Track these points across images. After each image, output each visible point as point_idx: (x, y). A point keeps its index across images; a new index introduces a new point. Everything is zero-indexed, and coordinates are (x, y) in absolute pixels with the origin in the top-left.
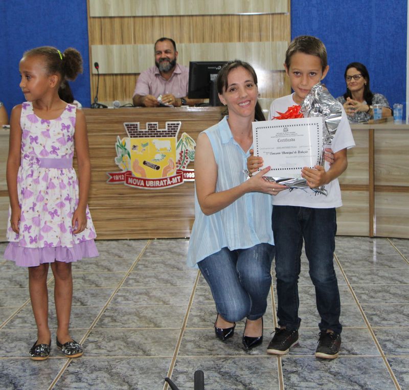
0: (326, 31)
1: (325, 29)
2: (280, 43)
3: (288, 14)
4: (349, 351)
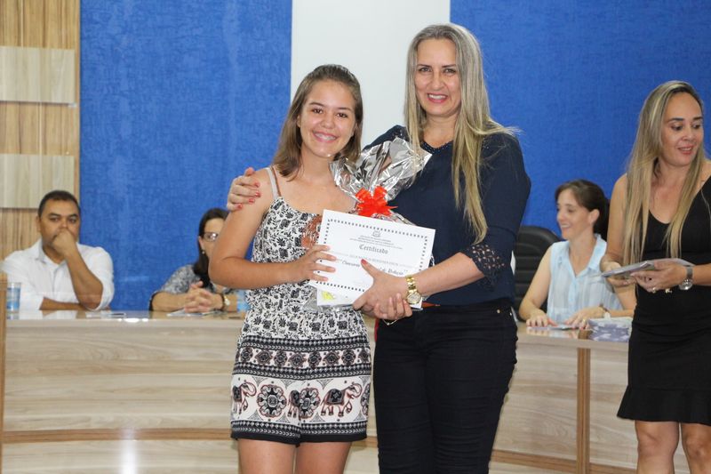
0: (146, 140)
1: (143, 137)
2: (60, 158)
3: (76, 106)
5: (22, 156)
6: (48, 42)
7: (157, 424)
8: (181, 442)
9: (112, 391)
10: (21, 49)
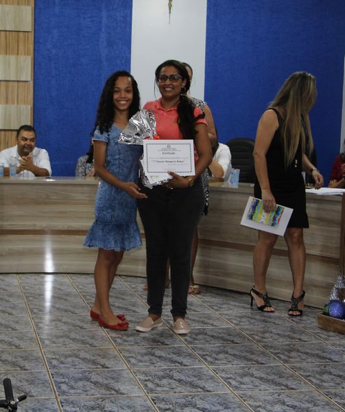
0: (63, 98)
1: (62, 96)
2: (24, 106)
3: (32, 82)
4: (103, 366)
5: (8, 105)
6: (20, 52)
7: (66, 228)
8: (77, 236)
9: (45, 213)
10: (7, 56)
